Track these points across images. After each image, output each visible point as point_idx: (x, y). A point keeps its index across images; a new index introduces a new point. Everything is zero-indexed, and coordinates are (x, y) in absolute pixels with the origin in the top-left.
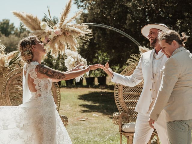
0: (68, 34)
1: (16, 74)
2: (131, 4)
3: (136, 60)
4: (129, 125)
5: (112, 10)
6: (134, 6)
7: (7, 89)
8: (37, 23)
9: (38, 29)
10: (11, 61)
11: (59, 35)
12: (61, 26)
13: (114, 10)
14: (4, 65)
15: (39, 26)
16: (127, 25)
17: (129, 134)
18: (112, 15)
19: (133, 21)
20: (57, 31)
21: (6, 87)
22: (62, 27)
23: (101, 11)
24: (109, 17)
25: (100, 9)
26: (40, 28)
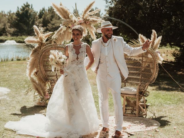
0: (88, 23)
1: (49, 48)
2: (142, 3)
3: (134, 43)
4: (124, 88)
5: (129, 7)
6: (145, 5)
7: (41, 58)
8: (67, 14)
9: (67, 18)
10: (48, 38)
11: (82, 23)
12: (83, 17)
13: (131, 7)
14: (42, 41)
15: (68, 16)
16: (139, 17)
17: (124, 95)
18: (129, 10)
19: (143, 15)
20: (80, 20)
21: (41, 56)
22: (85, 18)
23: (122, 7)
24: (126, 12)
25: (121, 5)
26: (68, 18)
